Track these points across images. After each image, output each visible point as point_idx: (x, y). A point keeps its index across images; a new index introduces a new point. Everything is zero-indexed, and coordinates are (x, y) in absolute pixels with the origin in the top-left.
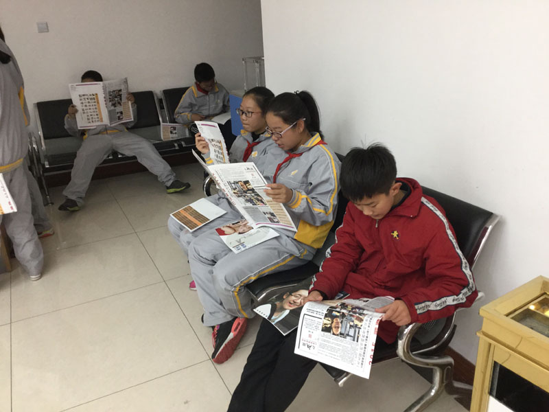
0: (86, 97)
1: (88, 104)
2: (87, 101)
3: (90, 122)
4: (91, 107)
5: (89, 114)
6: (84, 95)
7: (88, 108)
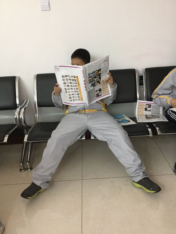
0: (68, 78)
1: (70, 85)
2: (69, 81)
3: (71, 100)
4: (73, 87)
5: (71, 93)
6: (66, 76)
7: (70, 87)
